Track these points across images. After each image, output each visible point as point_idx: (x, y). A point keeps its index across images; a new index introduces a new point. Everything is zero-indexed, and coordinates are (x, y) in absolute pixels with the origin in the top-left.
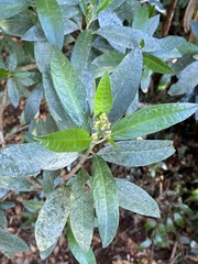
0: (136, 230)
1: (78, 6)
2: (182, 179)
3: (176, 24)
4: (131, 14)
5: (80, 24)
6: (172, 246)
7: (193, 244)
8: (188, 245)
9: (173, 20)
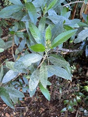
0: (60, 105)
1: (40, 8)
2: (80, 82)
3: (77, 15)
4: (60, 11)
5: (41, 14)
6: (76, 112)
7: (85, 111)
8: (83, 112)
9: (76, 13)
